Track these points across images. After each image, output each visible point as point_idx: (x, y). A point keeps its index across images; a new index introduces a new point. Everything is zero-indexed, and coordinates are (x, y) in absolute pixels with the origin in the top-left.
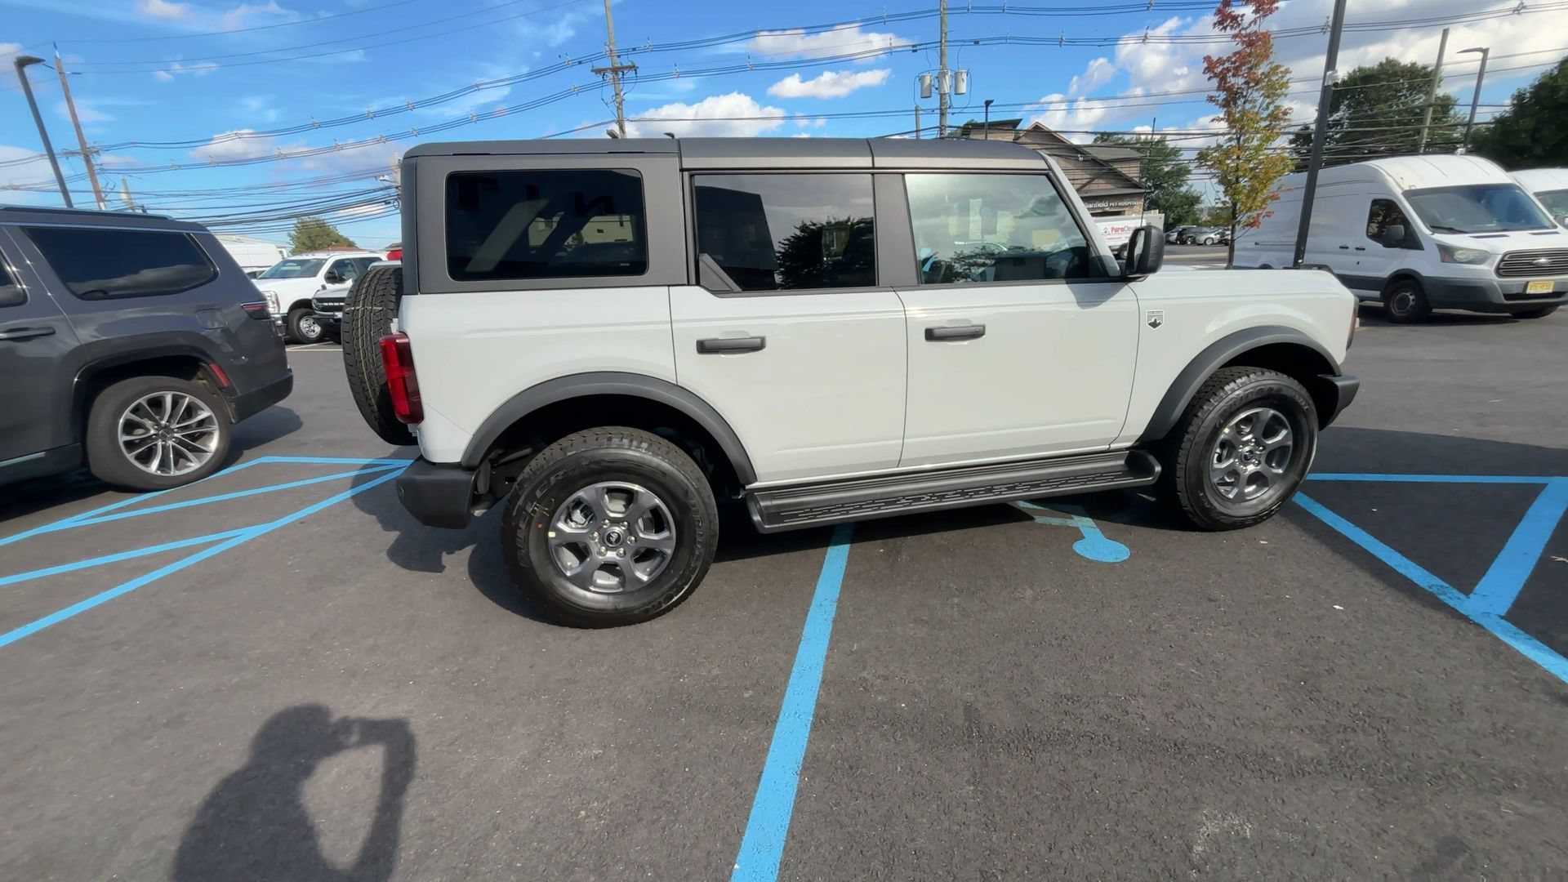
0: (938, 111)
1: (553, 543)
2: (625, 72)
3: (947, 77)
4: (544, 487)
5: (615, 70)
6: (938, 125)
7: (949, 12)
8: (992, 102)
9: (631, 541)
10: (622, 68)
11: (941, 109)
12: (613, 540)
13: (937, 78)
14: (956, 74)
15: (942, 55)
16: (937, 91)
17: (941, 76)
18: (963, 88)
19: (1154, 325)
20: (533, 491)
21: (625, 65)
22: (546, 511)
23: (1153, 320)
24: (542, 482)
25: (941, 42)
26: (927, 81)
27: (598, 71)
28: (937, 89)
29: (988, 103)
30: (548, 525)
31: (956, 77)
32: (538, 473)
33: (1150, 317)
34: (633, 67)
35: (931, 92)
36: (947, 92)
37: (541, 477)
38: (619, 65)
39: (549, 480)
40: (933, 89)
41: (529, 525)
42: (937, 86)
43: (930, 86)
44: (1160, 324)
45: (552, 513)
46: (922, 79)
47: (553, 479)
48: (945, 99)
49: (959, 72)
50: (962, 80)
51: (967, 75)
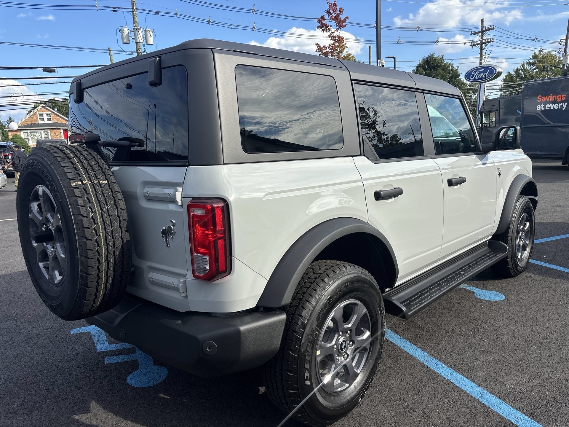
1: (318, 360)
3: (140, 32)
9: (350, 345)
12: (343, 347)
13: (133, 31)
15: (134, 16)
16: (134, 40)
17: (135, 31)
18: (151, 41)
25: (133, 8)
26: (126, 32)
28: (133, 39)
30: (318, 344)
31: (146, 32)
35: (129, 40)
36: (141, 42)
40: (131, 39)
41: (312, 348)
42: (133, 37)
43: (128, 36)
46: (121, 31)
48: (139, 46)
49: (148, 29)
50: (150, 35)
51: (153, 32)
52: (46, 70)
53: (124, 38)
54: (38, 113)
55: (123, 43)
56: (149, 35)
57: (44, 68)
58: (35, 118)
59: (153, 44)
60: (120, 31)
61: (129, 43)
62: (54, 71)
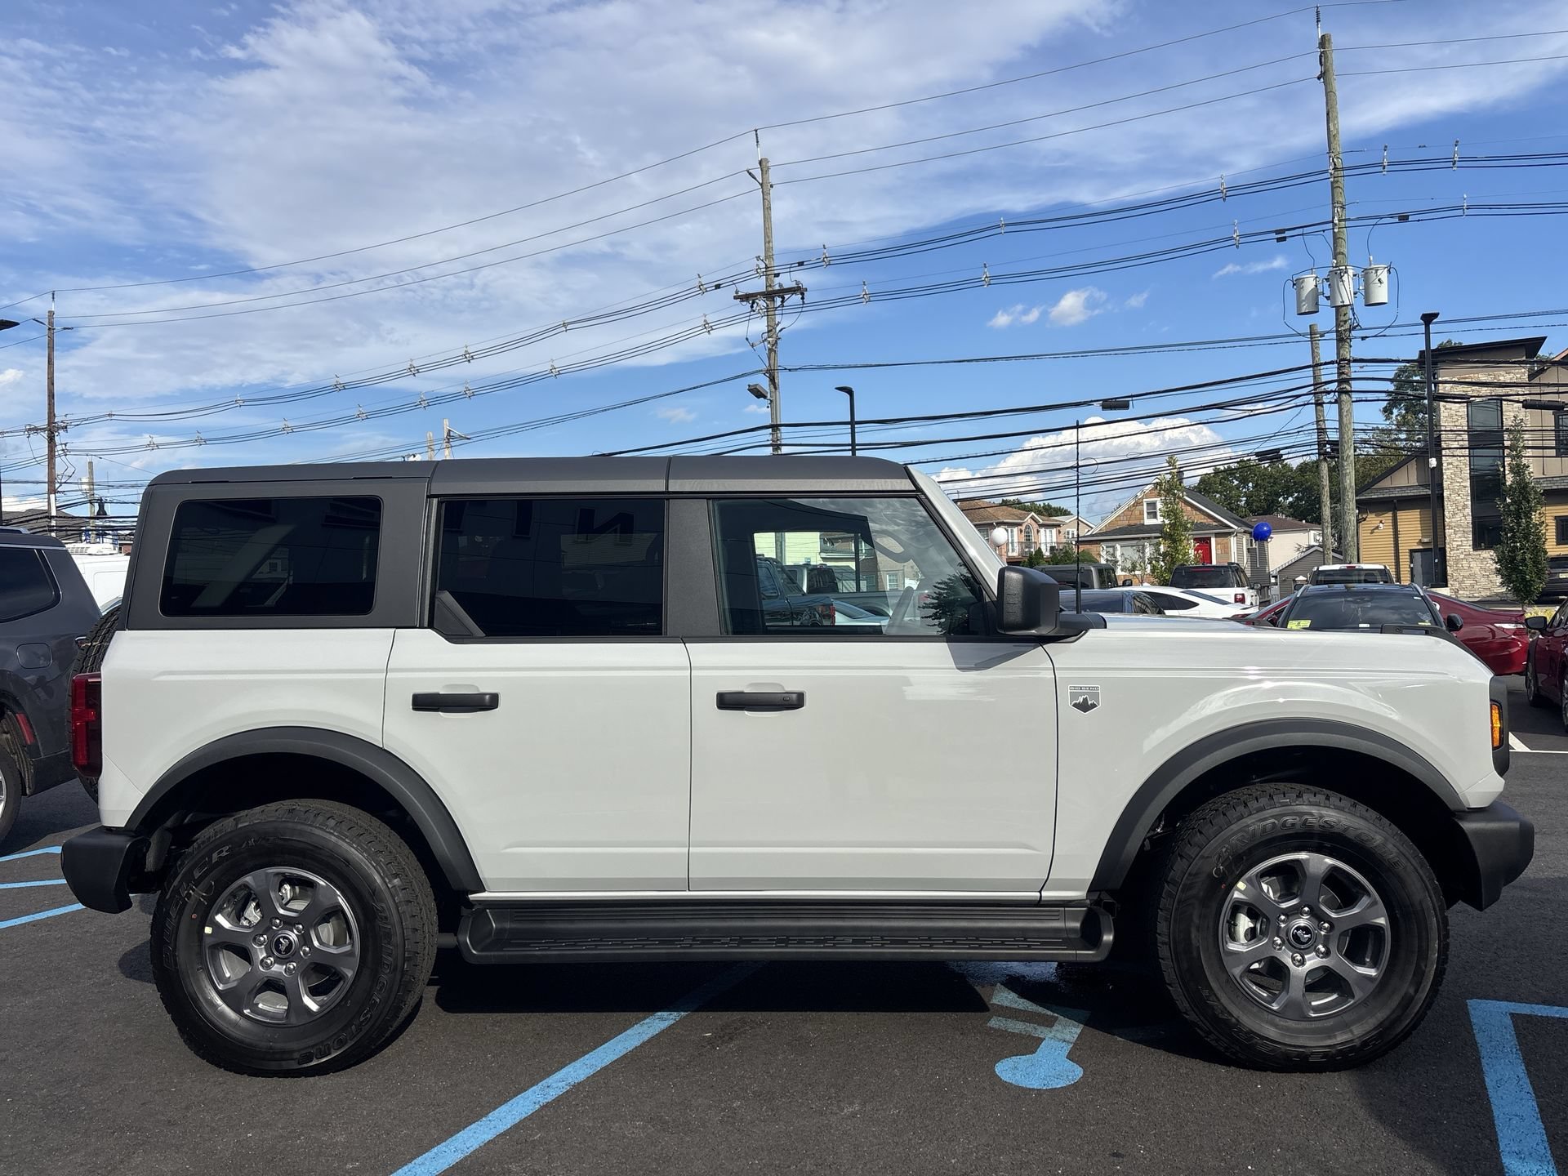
0: (1334, 335)
1: (208, 942)
2: (786, 297)
3: (1348, 277)
4: (204, 865)
5: (769, 295)
6: (1335, 358)
7: (1346, 173)
8: (1436, 315)
9: (304, 952)
10: (782, 292)
11: (1337, 331)
12: (283, 948)
13: (1327, 280)
14: (1366, 272)
15: (1336, 242)
16: (1330, 302)
17: (1336, 275)
18: (1381, 294)
19: (1084, 707)
20: (190, 872)
21: (785, 286)
22: (203, 896)
23: (1081, 700)
24: (203, 857)
25: (1333, 222)
26: (1310, 284)
27: (745, 298)
28: (1328, 298)
29: (1428, 319)
30: (206, 918)
31: (1366, 275)
32: (202, 847)
33: (1074, 696)
34: (798, 290)
35: (1317, 304)
36: (1347, 303)
37: (203, 853)
38: (777, 288)
39: (211, 858)
40: (1322, 300)
41: (180, 913)
42: (1327, 293)
43: (1316, 293)
44: (1093, 706)
45: (212, 901)
46: (1298, 284)
47: (215, 856)
48: (1345, 314)
49: (1373, 266)
50: (1379, 280)
51: (1389, 271)
52: (1109, 404)
53: (1304, 301)
54: (1144, 500)
55: (1299, 314)
56: (1377, 281)
57: (1104, 400)
58: (1137, 513)
59: (1386, 301)
60: (1294, 284)
61: (1317, 312)
62: (1125, 406)
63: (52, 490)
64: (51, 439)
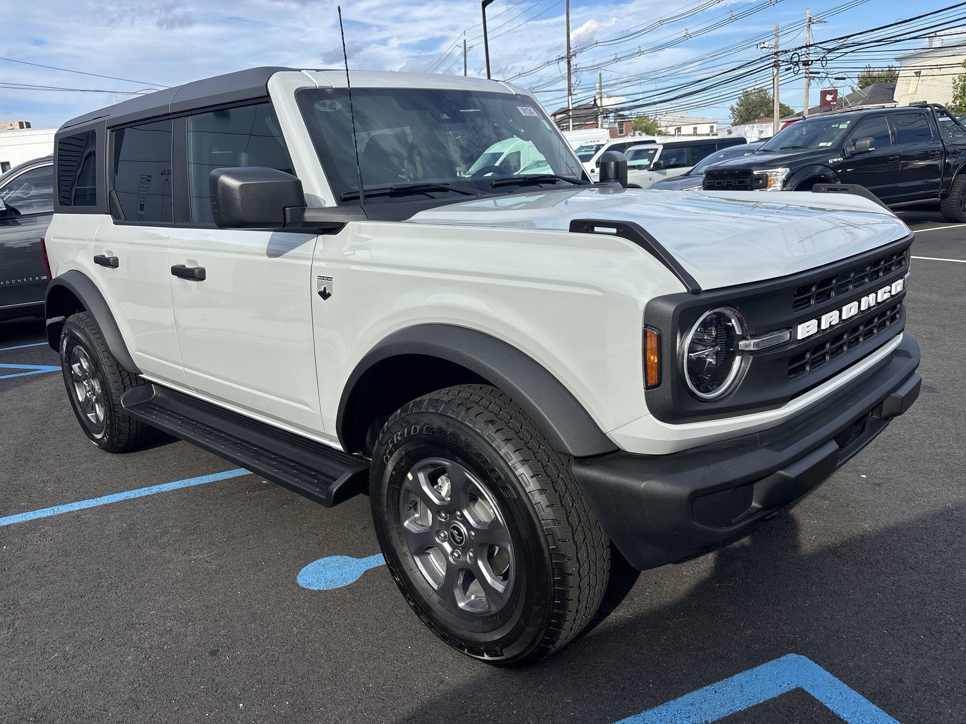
19: (324, 295)
22: (66, 356)
23: (323, 288)
30: (70, 365)
33: (319, 283)
45: (69, 358)
63: (570, 94)
64: (569, 63)
